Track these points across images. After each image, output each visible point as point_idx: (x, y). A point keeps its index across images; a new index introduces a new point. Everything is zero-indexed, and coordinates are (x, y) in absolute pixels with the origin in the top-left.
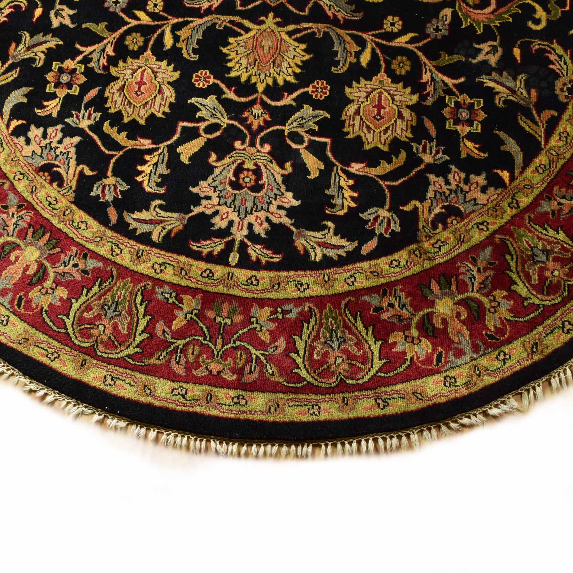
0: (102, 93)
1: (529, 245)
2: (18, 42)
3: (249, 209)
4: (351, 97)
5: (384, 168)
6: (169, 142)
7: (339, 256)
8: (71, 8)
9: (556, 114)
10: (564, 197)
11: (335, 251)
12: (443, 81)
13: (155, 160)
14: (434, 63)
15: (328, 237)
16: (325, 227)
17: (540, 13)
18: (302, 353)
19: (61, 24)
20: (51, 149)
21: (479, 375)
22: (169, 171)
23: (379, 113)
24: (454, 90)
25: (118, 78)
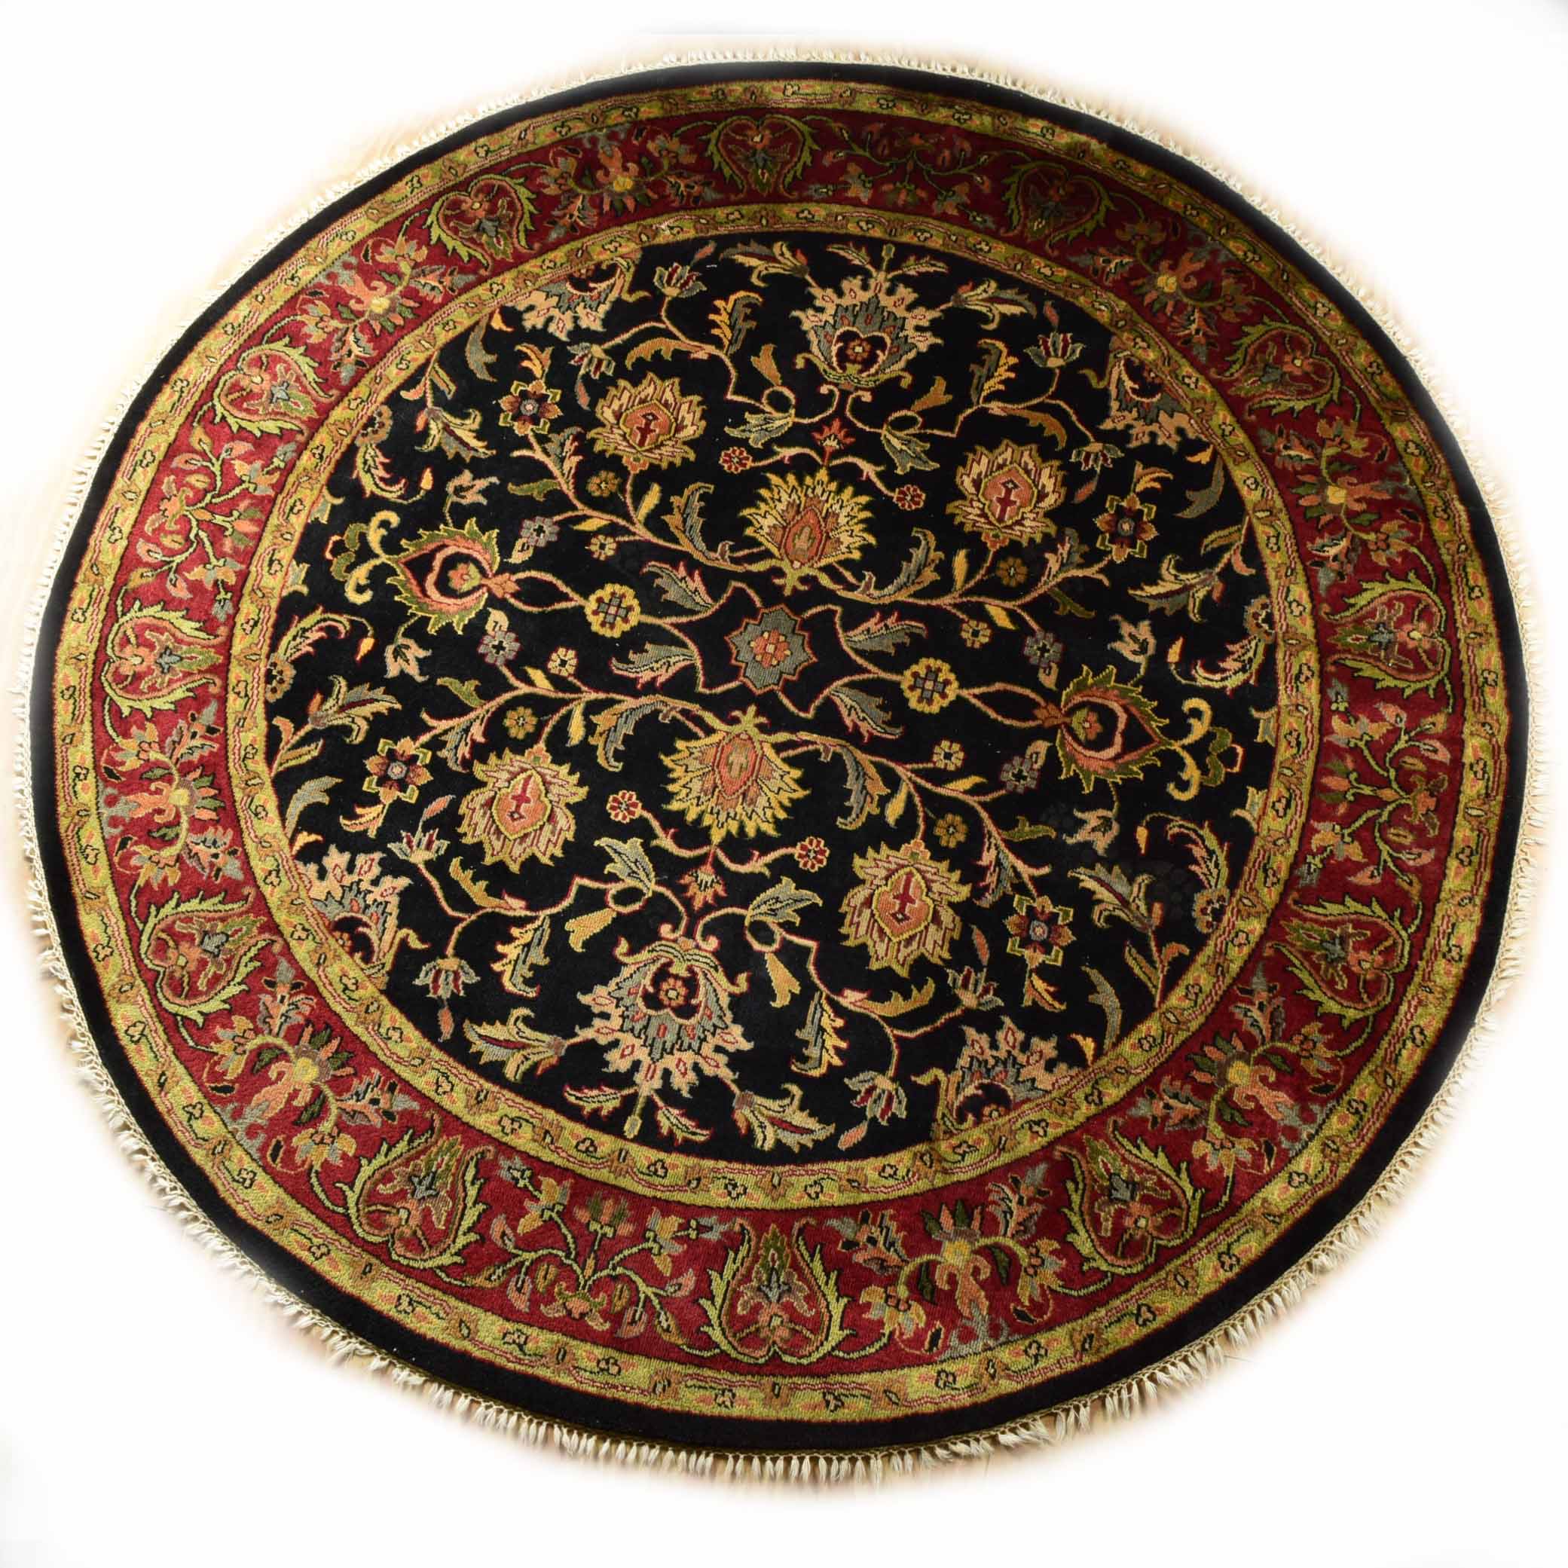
0: (455, 805)
1: (1107, 1170)
2: (327, 694)
3: (668, 1046)
4: (861, 875)
5: (897, 1006)
6: (554, 910)
7: (802, 1146)
8: (422, 645)
9: (1187, 952)
10: (1175, 1096)
11: (797, 1136)
12: (1014, 868)
13: (527, 938)
14: (1005, 835)
15: (789, 1110)
16: (786, 1094)
17: (1191, 772)
18: (718, 1301)
19: (402, 672)
20: (359, 892)
21: (993, 1377)
22: (547, 960)
23: (902, 910)
24: (1031, 887)
25: (483, 784)
